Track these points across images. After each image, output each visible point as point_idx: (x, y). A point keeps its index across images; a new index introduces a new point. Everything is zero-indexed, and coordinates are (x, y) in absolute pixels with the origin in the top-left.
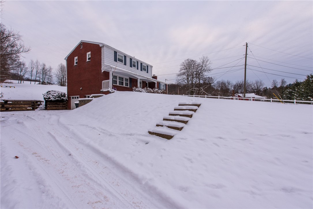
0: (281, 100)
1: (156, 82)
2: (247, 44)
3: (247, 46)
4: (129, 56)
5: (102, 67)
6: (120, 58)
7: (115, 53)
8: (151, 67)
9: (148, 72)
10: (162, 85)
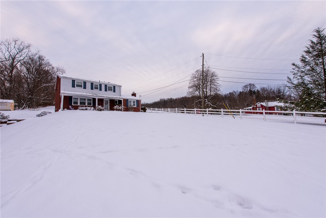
0: (229, 110)
1: (122, 100)
2: (203, 55)
3: (203, 57)
4: (89, 81)
5: (62, 91)
6: (79, 84)
7: (73, 81)
8: (120, 86)
9: (114, 91)
10: (133, 101)
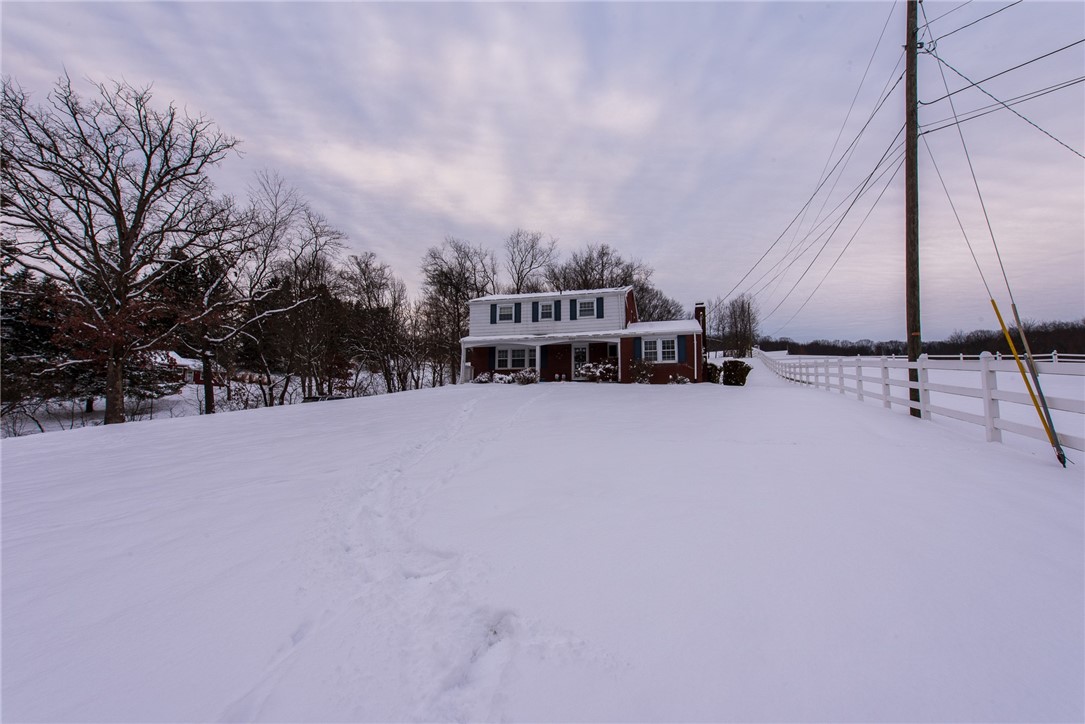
1: (618, 341)
6: (506, 312)
7: (493, 308)
9: (600, 315)
10: (664, 342)
